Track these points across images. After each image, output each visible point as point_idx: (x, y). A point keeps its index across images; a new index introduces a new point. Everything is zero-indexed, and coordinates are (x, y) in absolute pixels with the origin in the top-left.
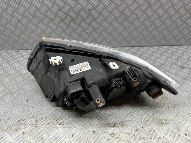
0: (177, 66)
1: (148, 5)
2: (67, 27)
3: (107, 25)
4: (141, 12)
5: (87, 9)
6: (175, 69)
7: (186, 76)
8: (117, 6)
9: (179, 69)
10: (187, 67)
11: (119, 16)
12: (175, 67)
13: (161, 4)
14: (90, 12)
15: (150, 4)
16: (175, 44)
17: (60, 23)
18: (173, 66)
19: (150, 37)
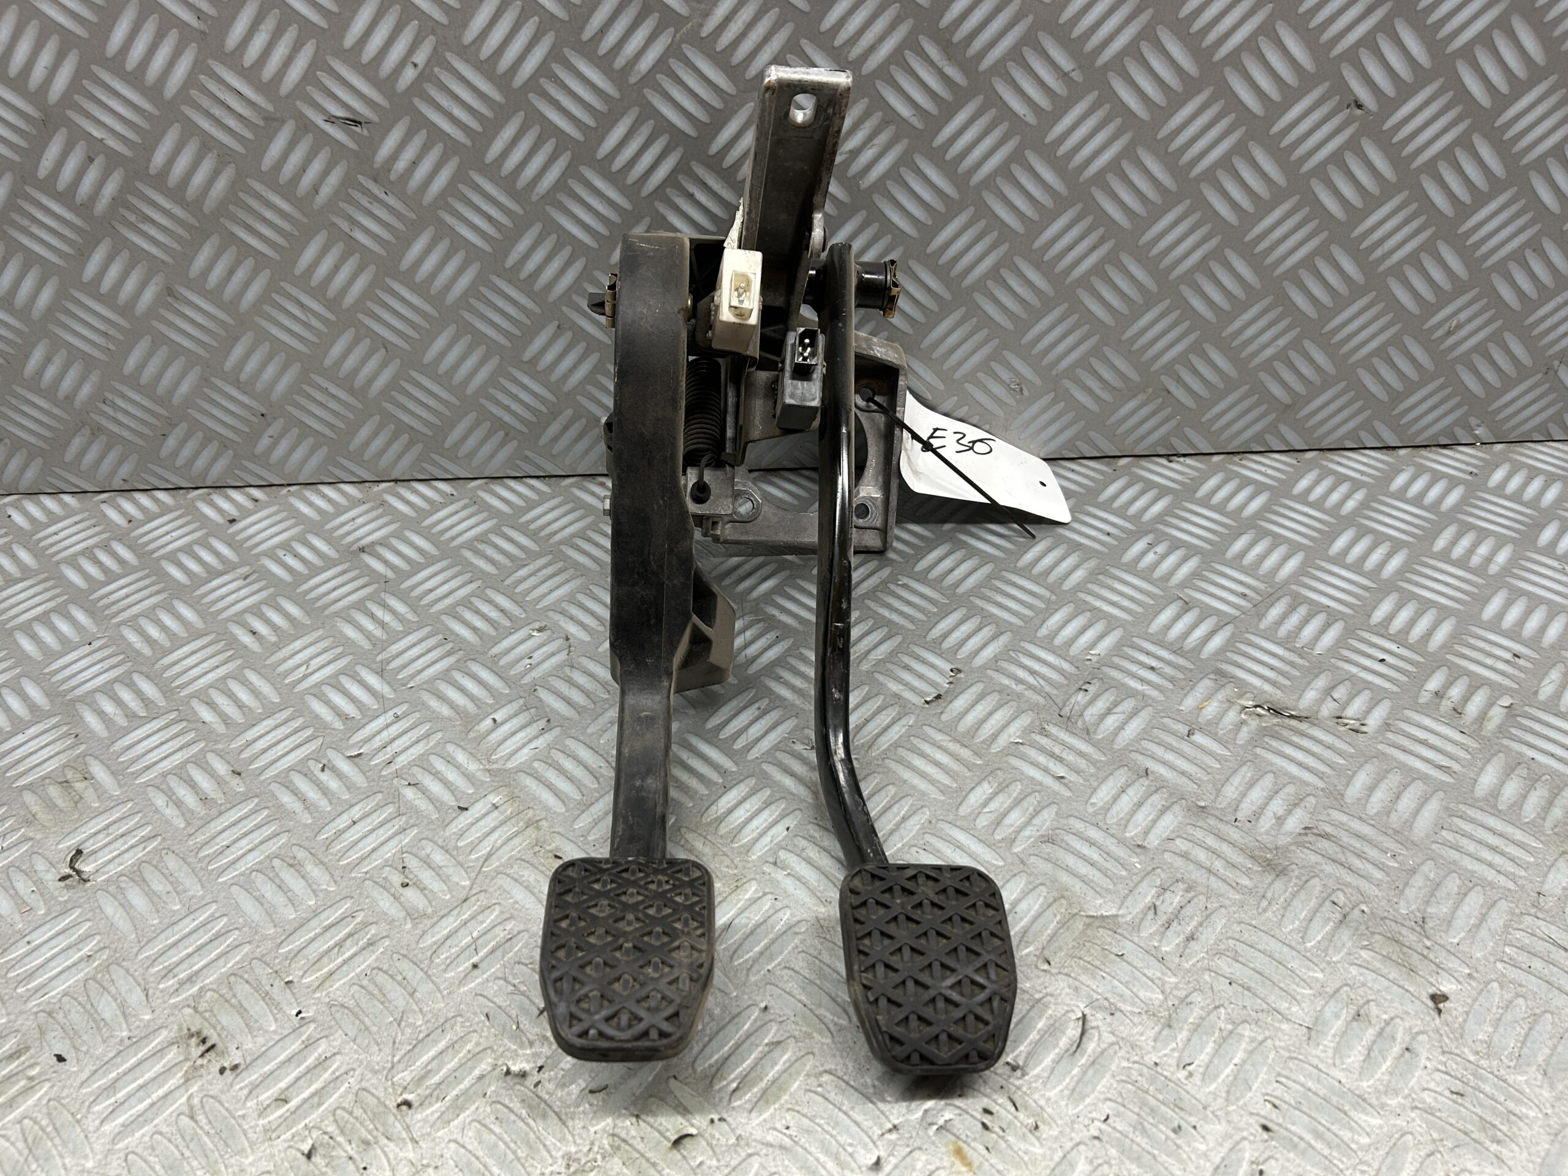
0: (1230, 703)
1: (951, 71)
2: (170, 291)
3: (562, 271)
4: (883, 138)
5: (331, 119)
6: (1198, 738)
7: (1293, 823)
8: (633, 80)
9: (1244, 734)
10: (1328, 709)
11: (671, 180)
12: (1211, 709)
13: (1084, 59)
14: (371, 145)
15: (969, 66)
16: (1259, 437)
17: (83, 255)
18: (1189, 702)
19: (1005, 375)
